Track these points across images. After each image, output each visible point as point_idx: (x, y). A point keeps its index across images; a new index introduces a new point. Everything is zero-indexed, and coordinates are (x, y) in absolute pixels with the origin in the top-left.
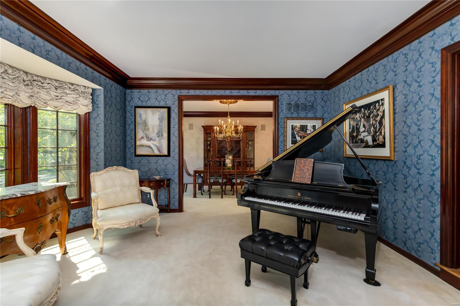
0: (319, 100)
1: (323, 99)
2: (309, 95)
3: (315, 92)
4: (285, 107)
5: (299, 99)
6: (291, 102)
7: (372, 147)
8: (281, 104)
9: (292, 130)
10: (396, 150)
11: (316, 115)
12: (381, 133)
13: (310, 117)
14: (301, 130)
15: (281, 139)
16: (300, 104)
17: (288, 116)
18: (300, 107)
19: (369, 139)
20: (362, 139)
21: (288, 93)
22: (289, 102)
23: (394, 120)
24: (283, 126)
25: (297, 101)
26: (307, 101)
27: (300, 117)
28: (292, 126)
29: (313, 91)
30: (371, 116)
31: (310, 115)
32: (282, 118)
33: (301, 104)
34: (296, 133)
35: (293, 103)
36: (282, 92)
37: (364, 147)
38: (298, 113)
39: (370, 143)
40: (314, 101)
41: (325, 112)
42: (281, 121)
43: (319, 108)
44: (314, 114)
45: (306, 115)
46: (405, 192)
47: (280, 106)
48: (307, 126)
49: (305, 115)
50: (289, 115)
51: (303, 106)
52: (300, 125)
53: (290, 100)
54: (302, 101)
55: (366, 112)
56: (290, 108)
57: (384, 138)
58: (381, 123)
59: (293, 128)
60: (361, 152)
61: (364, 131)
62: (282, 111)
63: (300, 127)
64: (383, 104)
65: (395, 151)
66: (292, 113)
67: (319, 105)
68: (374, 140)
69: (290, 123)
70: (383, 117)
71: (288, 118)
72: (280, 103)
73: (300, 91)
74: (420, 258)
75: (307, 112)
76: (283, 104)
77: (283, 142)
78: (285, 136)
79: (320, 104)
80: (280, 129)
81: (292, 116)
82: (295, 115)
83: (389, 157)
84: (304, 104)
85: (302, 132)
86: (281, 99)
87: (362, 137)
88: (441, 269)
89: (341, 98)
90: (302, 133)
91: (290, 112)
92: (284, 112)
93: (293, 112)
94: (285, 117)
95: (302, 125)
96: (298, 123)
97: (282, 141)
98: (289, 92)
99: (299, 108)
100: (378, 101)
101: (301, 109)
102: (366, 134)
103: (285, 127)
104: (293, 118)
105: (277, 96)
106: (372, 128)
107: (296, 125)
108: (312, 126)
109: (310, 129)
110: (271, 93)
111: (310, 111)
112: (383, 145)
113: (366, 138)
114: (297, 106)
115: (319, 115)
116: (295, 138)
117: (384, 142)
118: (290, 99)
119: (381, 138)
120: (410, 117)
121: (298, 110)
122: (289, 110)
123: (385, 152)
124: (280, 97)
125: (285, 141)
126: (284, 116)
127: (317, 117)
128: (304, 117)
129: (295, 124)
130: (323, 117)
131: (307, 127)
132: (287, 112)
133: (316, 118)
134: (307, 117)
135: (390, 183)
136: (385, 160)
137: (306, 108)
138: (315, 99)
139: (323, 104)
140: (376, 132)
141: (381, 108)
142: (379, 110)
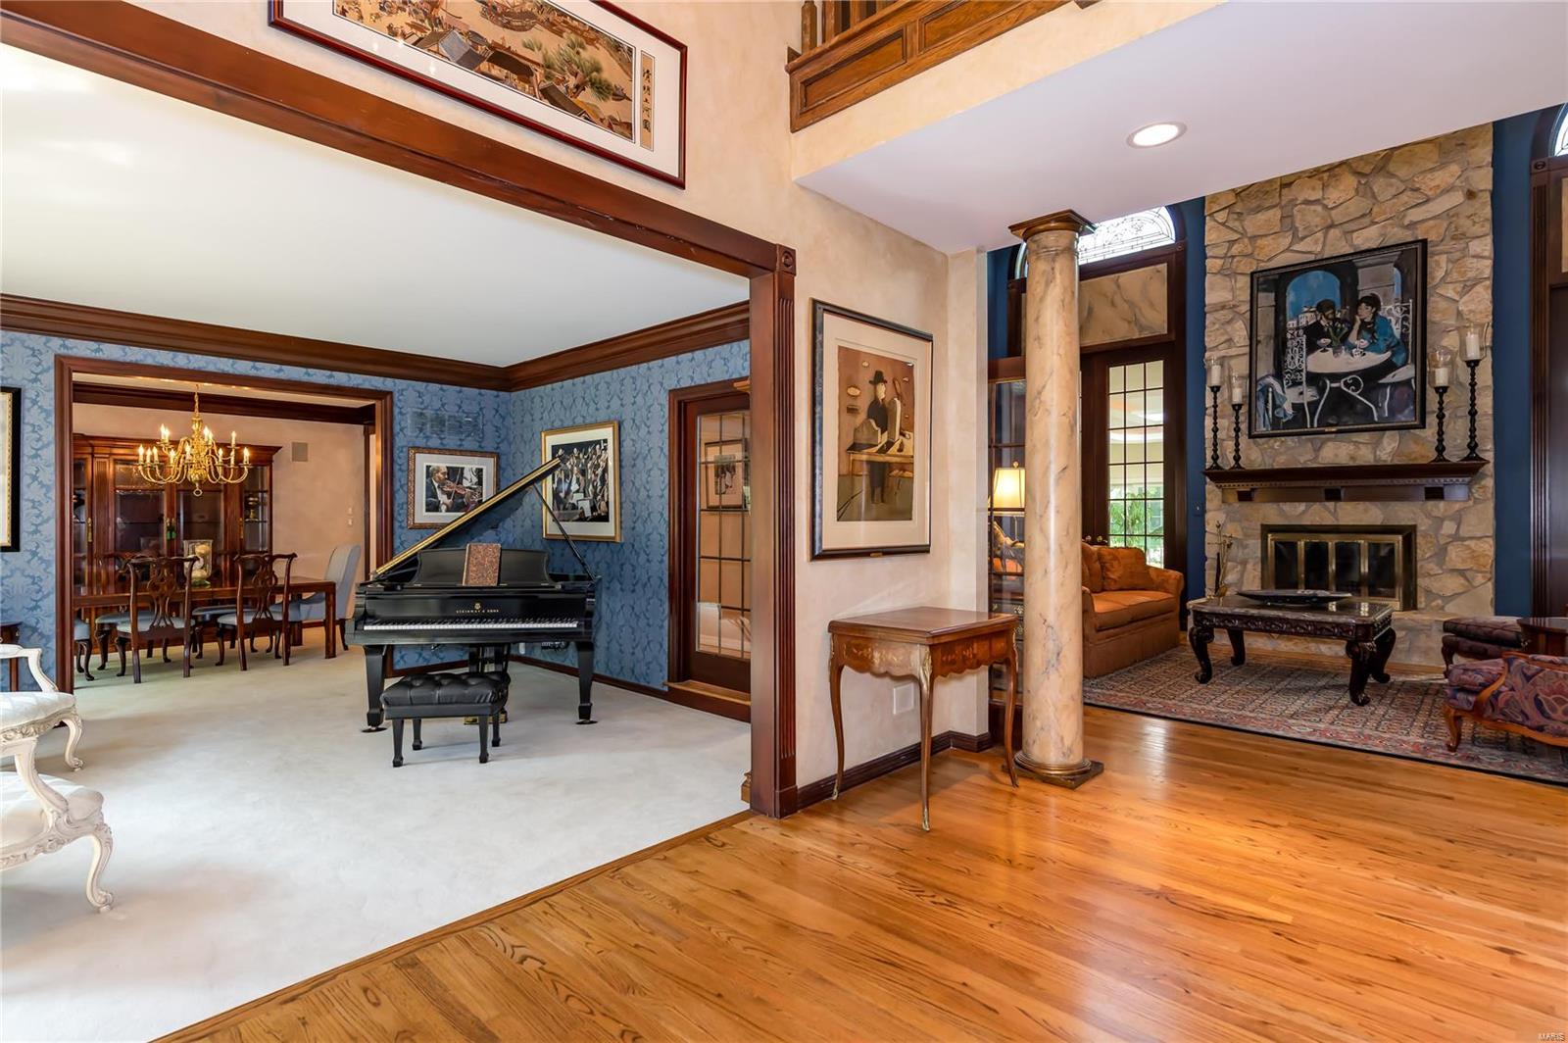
0: (489, 413)
1: (497, 411)
2: (467, 399)
3: (480, 394)
4: (409, 421)
5: (443, 405)
6: (424, 411)
7: (591, 520)
8: (401, 413)
9: (427, 477)
10: (623, 526)
11: (483, 445)
12: (603, 496)
13: (470, 448)
14: (448, 479)
15: (400, 498)
16: (446, 417)
17: (418, 444)
18: (447, 424)
19: (586, 505)
20: (573, 504)
21: (418, 388)
22: (419, 411)
23: (620, 478)
24: (404, 467)
25: (439, 409)
26: (463, 411)
27: (447, 447)
28: (428, 467)
29: (477, 391)
30: (589, 465)
31: (469, 444)
32: (402, 447)
33: (450, 416)
34: (436, 485)
35: (429, 413)
36: (401, 384)
37: (577, 520)
38: (441, 439)
39: (588, 514)
40: (478, 413)
41: (502, 441)
42: (401, 454)
43: (489, 430)
44: (478, 444)
45: (461, 445)
46: (633, 591)
47: (397, 417)
48: (463, 469)
49: (459, 443)
50: (421, 442)
51: (454, 422)
52: (447, 467)
53: (422, 406)
54: (451, 409)
55: (581, 456)
56: (423, 424)
57: (607, 503)
58: (603, 481)
59: (430, 473)
60: (574, 529)
61: (578, 491)
62: (402, 430)
63: (446, 470)
64: (605, 449)
65: (621, 528)
66: (427, 438)
67: (489, 423)
68: (593, 509)
69: (423, 461)
70: (605, 470)
71: (419, 449)
72: (396, 411)
73: (445, 387)
74: (650, 685)
75: (463, 437)
76: (405, 414)
77: (405, 506)
78: (410, 491)
79: (492, 422)
80: (398, 474)
81: (429, 444)
82: (434, 442)
83: (614, 538)
84: (455, 417)
85: (452, 484)
86: (399, 400)
87: (574, 501)
88: (670, 688)
89: (537, 416)
90: (451, 486)
91: (421, 435)
92: (408, 432)
93: (428, 434)
94: (411, 445)
95: (451, 468)
96: (441, 462)
97: (403, 504)
98: (420, 386)
99: (444, 425)
100: (598, 442)
101: (450, 429)
102: (581, 496)
103: (410, 471)
104: (430, 450)
105: (390, 393)
106: (591, 486)
107: (438, 467)
108: (474, 469)
109: (469, 477)
110: (376, 384)
111: (469, 436)
112: (605, 518)
113: (581, 504)
114: (439, 421)
115: (489, 445)
116: (435, 497)
117: (608, 513)
118: (422, 403)
119: (603, 504)
120: (638, 476)
121: (442, 431)
122: (421, 430)
123: (607, 530)
124: (396, 395)
125: (410, 503)
126: (409, 442)
127: (485, 450)
128: (456, 448)
129: (434, 465)
130: (498, 451)
131: (462, 473)
132: (415, 434)
133: (483, 453)
134: (461, 448)
135: (615, 580)
136: (608, 542)
137: (461, 427)
138: (481, 409)
139: (497, 422)
140: (595, 495)
141: (603, 455)
142: (600, 456)
